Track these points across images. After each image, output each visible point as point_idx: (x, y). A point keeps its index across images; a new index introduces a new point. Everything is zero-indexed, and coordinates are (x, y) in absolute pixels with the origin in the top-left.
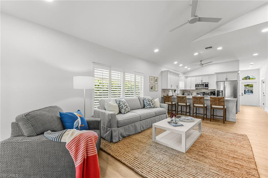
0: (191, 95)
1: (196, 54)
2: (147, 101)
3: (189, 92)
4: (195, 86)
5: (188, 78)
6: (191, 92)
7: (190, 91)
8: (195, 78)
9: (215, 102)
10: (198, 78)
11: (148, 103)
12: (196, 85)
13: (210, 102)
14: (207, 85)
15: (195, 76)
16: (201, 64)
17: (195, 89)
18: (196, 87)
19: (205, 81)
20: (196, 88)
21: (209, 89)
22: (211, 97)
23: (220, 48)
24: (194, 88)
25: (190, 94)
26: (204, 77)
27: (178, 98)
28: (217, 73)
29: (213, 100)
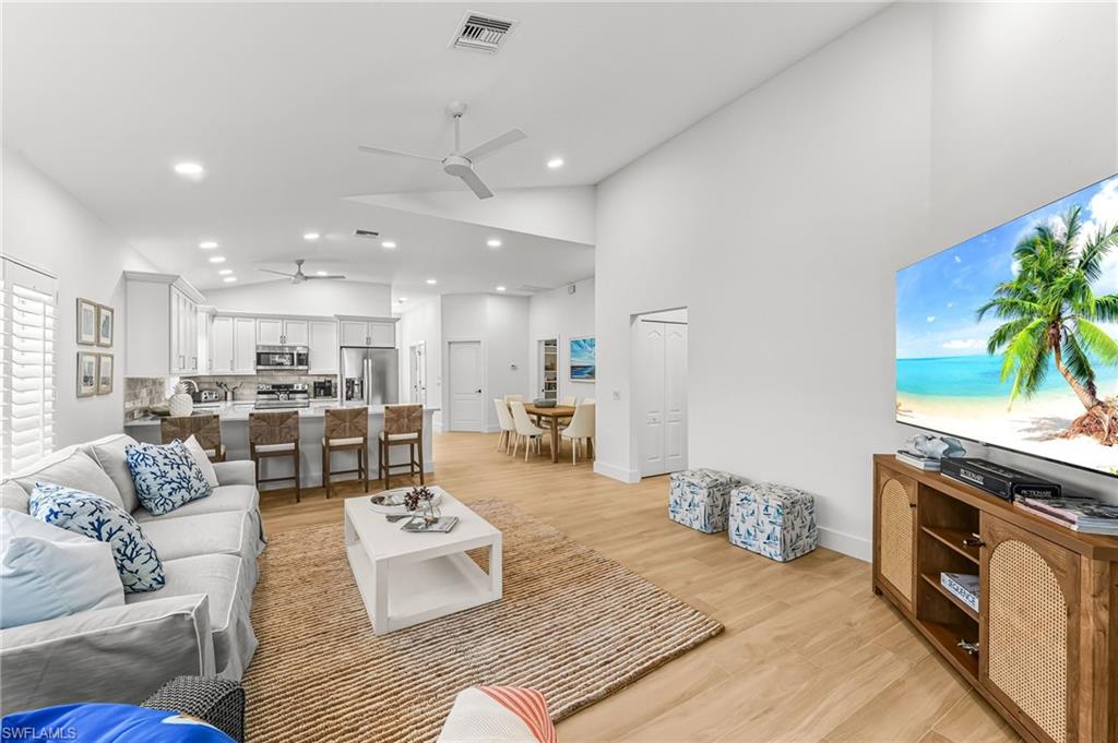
0: (233, 399)
1: (312, 236)
2: (163, 468)
3: (222, 387)
4: (255, 359)
5: (216, 321)
6: (231, 387)
7: (227, 380)
8: (252, 324)
9: (397, 421)
10: (266, 326)
11: (173, 474)
12: (259, 355)
13: (386, 422)
14: (303, 360)
15: (256, 317)
16: (300, 273)
17: (254, 373)
18: (259, 363)
19: (297, 340)
20: (260, 367)
21: (310, 372)
22: (387, 408)
23: (389, 245)
24: (250, 368)
25: (229, 394)
26: (292, 327)
27: (257, 423)
28: (341, 318)
29: (393, 415)
